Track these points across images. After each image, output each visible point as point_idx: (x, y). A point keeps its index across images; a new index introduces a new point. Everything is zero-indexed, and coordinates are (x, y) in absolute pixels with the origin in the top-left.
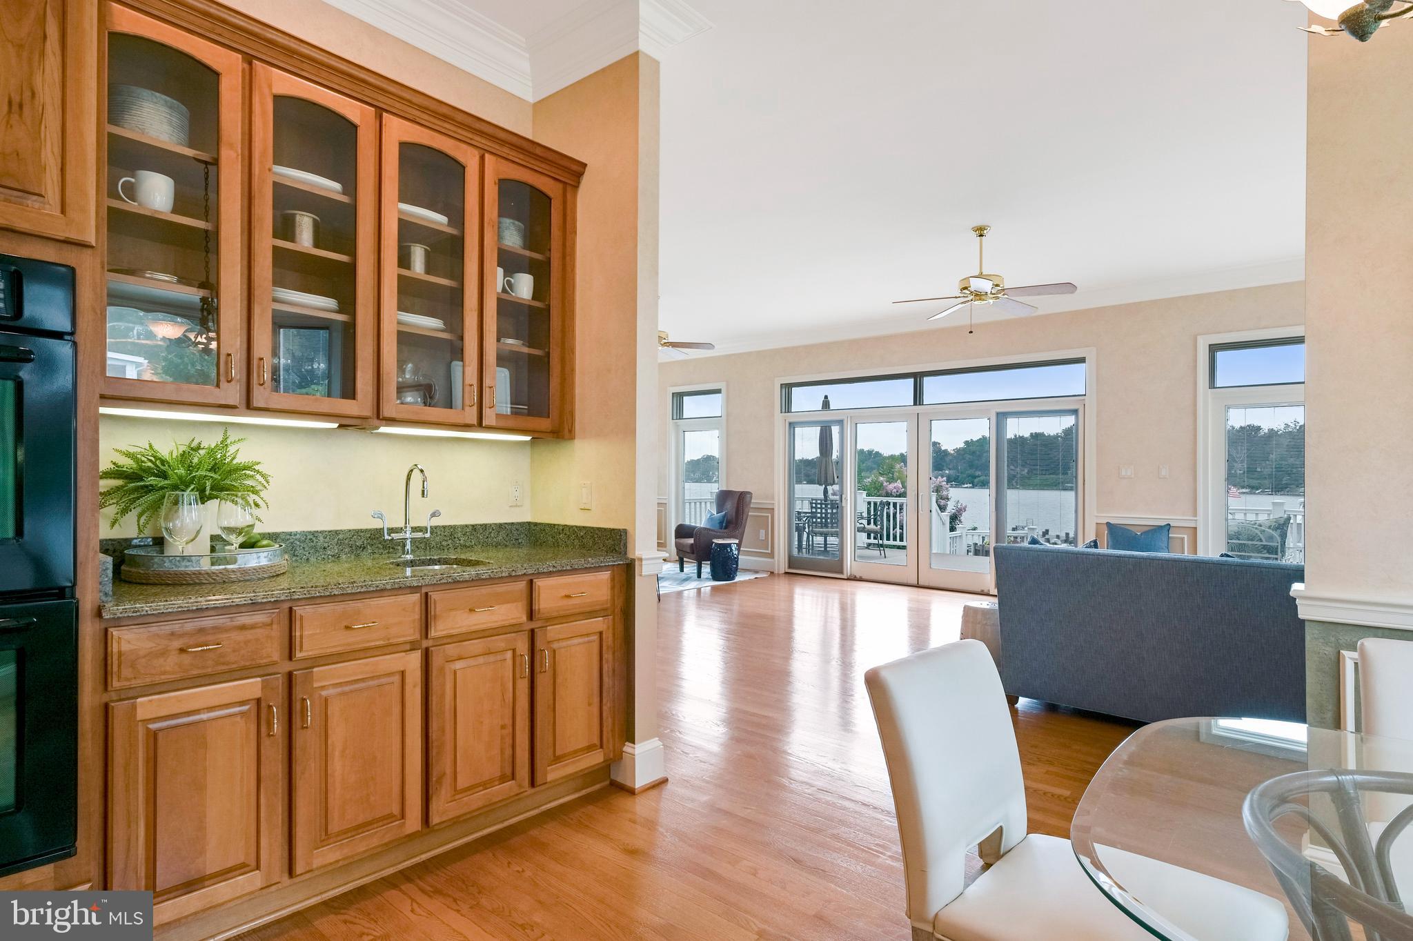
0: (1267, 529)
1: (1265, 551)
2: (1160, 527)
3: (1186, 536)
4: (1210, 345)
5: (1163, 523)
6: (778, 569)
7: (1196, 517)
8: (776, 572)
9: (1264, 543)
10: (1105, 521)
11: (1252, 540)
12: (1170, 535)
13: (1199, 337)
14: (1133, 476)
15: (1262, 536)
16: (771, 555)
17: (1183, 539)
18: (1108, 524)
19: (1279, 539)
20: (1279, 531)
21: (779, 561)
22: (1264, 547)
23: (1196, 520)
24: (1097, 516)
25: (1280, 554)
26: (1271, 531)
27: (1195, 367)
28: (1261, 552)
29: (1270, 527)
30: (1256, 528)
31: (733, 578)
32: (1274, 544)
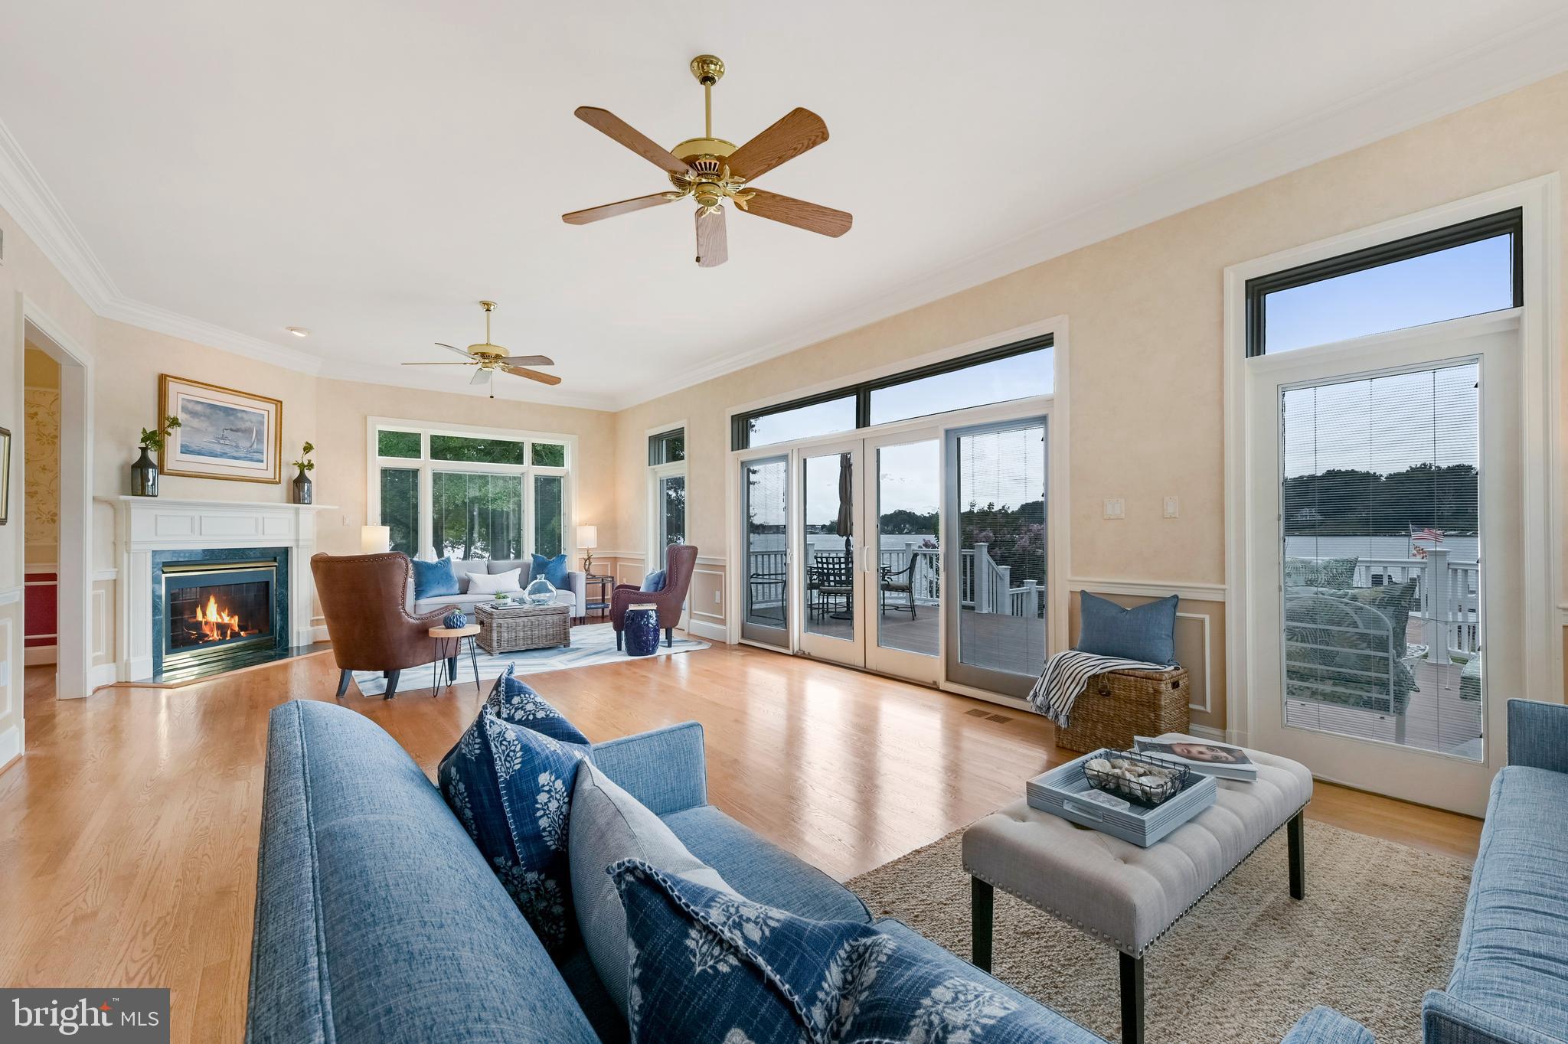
0: (1367, 607)
1: (1365, 645)
2: (1163, 601)
3: (1207, 618)
4: (1247, 282)
5: (1168, 594)
6: (730, 642)
7: (1224, 584)
8: (728, 643)
9: (1362, 630)
10: (1078, 589)
11: (1339, 624)
12: (1178, 614)
13: (1226, 270)
14: (1123, 515)
15: (1356, 618)
16: (723, 622)
17: (1202, 621)
18: (1083, 593)
19: (1390, 624)
20: (1391, 609)
21: (730, 628)
22: (1363, 637)
23: (1224, 590)
24: (1070, 581)
25: (1392, 651)
26: (1374, 610)
27: (1221, 324)
28: (1356, 646)
29: (1373, 602)
30: (1346, 604)
31: (653, 652)
32: (1384, 633)
